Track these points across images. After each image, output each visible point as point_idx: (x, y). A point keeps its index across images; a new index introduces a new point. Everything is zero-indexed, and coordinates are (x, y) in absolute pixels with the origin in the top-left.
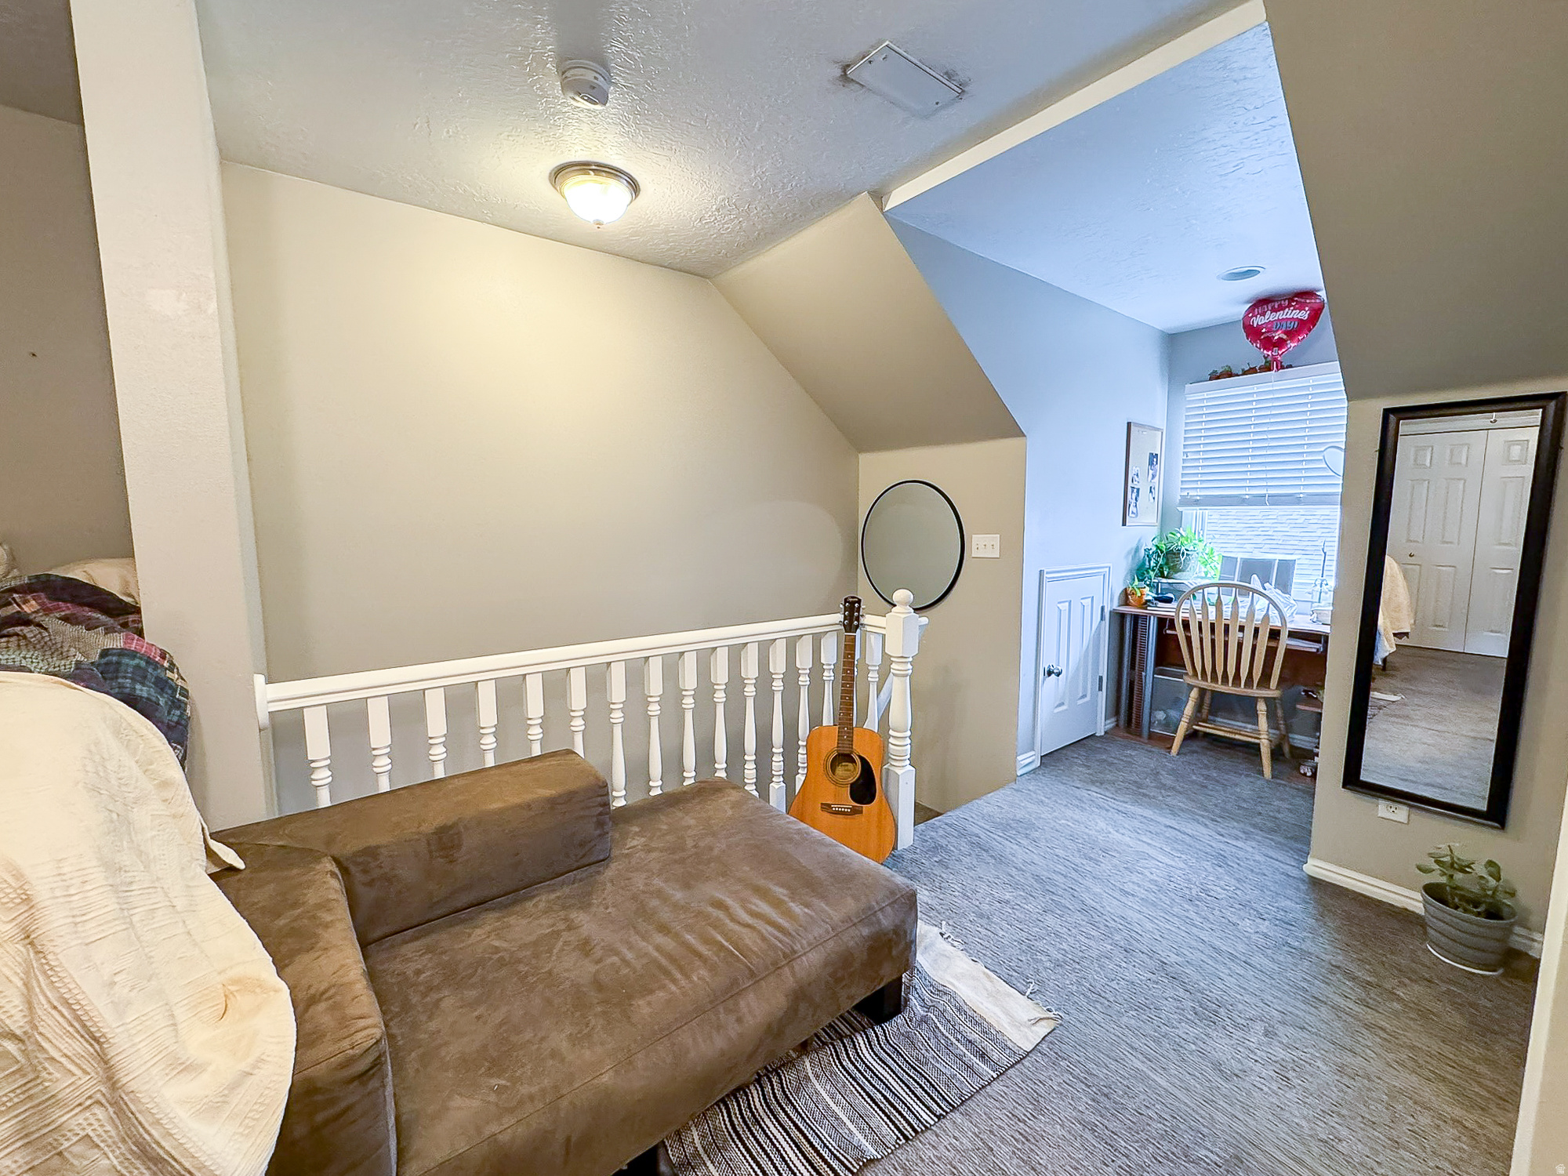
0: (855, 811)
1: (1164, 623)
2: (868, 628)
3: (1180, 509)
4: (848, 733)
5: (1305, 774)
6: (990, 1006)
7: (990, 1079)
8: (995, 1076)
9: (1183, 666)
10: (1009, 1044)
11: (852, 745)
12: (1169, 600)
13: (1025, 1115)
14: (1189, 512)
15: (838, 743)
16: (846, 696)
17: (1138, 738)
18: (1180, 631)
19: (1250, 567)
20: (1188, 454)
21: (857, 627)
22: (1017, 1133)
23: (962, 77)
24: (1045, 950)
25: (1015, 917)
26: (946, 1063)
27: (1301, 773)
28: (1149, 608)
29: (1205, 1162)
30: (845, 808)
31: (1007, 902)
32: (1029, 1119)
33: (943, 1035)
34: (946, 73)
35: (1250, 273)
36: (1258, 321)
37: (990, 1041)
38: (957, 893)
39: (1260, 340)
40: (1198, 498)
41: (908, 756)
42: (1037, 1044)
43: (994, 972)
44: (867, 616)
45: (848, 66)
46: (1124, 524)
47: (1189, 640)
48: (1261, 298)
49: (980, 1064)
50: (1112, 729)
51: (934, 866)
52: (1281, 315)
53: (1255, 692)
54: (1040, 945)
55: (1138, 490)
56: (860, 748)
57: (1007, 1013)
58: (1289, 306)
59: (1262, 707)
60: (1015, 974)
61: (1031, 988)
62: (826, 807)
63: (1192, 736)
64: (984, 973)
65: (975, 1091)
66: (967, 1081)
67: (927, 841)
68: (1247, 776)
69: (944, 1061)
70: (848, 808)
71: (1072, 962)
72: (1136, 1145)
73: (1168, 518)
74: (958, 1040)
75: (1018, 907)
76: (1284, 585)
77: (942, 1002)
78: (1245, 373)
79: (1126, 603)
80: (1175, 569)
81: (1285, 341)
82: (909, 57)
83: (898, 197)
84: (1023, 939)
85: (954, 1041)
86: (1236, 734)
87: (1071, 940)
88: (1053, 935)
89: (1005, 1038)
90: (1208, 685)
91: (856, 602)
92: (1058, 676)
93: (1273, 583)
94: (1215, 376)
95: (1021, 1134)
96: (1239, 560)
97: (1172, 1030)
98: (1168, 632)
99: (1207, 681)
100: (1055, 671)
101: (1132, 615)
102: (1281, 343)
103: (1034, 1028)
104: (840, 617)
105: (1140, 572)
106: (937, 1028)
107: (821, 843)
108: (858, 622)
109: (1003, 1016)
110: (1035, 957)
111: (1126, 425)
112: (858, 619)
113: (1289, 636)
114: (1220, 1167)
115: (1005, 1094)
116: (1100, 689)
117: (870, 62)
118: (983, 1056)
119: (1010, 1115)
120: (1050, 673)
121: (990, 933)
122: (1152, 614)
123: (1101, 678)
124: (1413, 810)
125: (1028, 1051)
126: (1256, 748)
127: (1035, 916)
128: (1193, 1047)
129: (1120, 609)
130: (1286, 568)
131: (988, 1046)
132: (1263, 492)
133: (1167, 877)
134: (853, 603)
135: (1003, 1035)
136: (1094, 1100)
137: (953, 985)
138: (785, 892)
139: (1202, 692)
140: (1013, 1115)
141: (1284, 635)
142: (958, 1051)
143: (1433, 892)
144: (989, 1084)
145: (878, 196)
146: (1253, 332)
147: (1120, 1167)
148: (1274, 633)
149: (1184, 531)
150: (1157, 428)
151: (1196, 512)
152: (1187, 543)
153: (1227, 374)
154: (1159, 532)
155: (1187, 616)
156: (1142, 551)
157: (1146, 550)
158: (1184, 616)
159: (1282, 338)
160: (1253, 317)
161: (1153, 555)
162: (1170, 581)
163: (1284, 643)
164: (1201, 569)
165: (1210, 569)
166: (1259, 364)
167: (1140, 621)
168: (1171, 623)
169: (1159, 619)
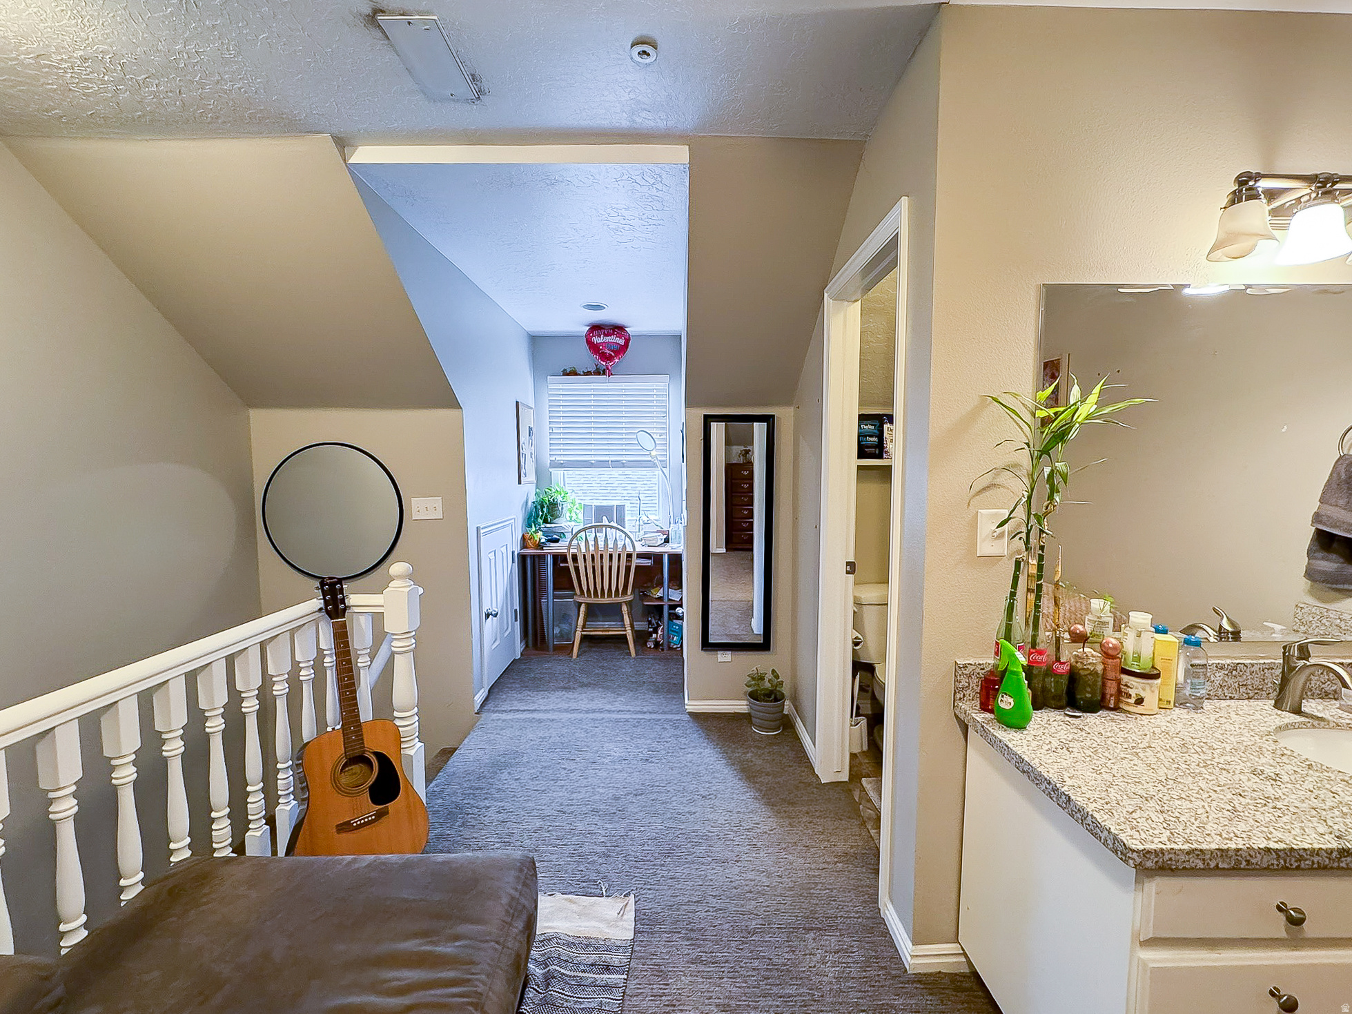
0: (380, 815)
1: (559, 559)
2: (356, 610)
3: (550, 470)
4: (355, 732)
6: (587, 924)
7: (624, 983)
8: (626, 977)
9: (572, 588)
10: (618, 943)
11: (363, 743)
12: (557, 541)
13: (661, 989)
14: (557, 473)
15: (345, 748)
16: (346, 692)
17: (547, 653)
18: (570, 564)
19: (601, 511)
20: (553, 429)
21: (344, 610)
22: (665, 1007)
23: (485, 85)
24: (592, 851)
25: (556, 837)
26: (588, 998)
27: (647, 647)
28: (544, 548)
29: (758, 928)
30: (367, 817)
31: (541, 829)
32: (665, 989)
33: (570, 976)
34: (472, 75)
35: (598, 307)
36: (597, 340)
37: (606, 952)
38: (497, 845)
39: (599, 354)
40: (562, 462)
41: (417, 734)
42: (635, 928)
43: (571, 893)
44: (351, 596)
45: (383, 12)
46: (520, 483)
47: (577, 569)
49: (610, 976)
50: (524, 650)
51: (460, 831)
52: (609, 339)
53: (621, 599)
54: (586, 849)
55: (526, 455)
56: (373, 743)
57: (602, 920)
58: (614, 334)
59: (624, 608)
60: (584, 884)
61: (603, 887)
62: (345, 827)
63: (584, 638)
64: (566, 899)
65: (621, 1001)
66: (612, 999)
67: (438, 811)
68: (623, 659)
69: (585, 998)
70: (371, 816)
71: (613, 848)
72: (725, 950)
73: (542, 477)
74: (584, 971)
75: (551, 828)
76: (621, 521)
77: (553, 949)
78: (585, 375)
79: (524, 546)
80: (555, 517)
81: (613, 357)
82: (449, 43)
83: (364, 155)
84: (572, 852)
85: (581, 974)
86: (609, 631)
87: (603, 832)
88: (588, 835)
89: (612, 940)
90: (592, 600)
91: (336, 583)
92: (496, 616)
94: (566, 373)
95: (668, 1005)
96: (594, 507)
97: (693, 856)
98: (561, 565)
99: (591, 597)
100: (493, 613)
101: (531, 555)
102: (610, 358)
103: (625, 917)
104: (317, 603)
105: (530, 520)
106: (562, 974)
107: (407, 865)
108: (345, 604)
109: (601, 925)
110: (589, 861)
111: (516, 403)
112: (343, 601)
113: (637, 557)
114: (765, 925)
115: (640, 984)
116: (516, 620)
117: (409, 23)
118: (608, 968)
119: (653, 998)
120: (488, 616)
121: (546, 863)
122: (549, 553)
123: (516, 611)
124: (733, 652)
125: (632, 938)
126: (625, 637)
127: (568, 828)
128: (710, 859)
129: (522, 551)
130: (621, 509)
131: (606, 957)
132: (607, 458)
133: (625, 750)
134: (332, 585)
135: (610, 939)
136: (688, 940)
137: (550, 928)
138: (417, 941)
139: (589, 606)
140: (655, 996)
141: (634, 556)
142: (590, 981)
143: (753, 696)
144: (626, 986)
145: (343, 144)
146: (594, 348)
147: (729, 972)
148: (629, 556)
149: (555, 487)
150: (531, 408)
151: (562, 472)
152: (559, 496)
153: (574, 373)
154: (537, 488)
155: (575, 551)
156: (530, 503)
157: (534, 502)
158: (573, 551)
159: (611, 355)
160: (592, 337)
161: (539, 507)
162: (553, 525)
163: (635, 561)
164: (568, 514)
165: (573, 515)
166: (593, 369)
167: (538, 560)
168: (563, 558)
169: (554, 556)
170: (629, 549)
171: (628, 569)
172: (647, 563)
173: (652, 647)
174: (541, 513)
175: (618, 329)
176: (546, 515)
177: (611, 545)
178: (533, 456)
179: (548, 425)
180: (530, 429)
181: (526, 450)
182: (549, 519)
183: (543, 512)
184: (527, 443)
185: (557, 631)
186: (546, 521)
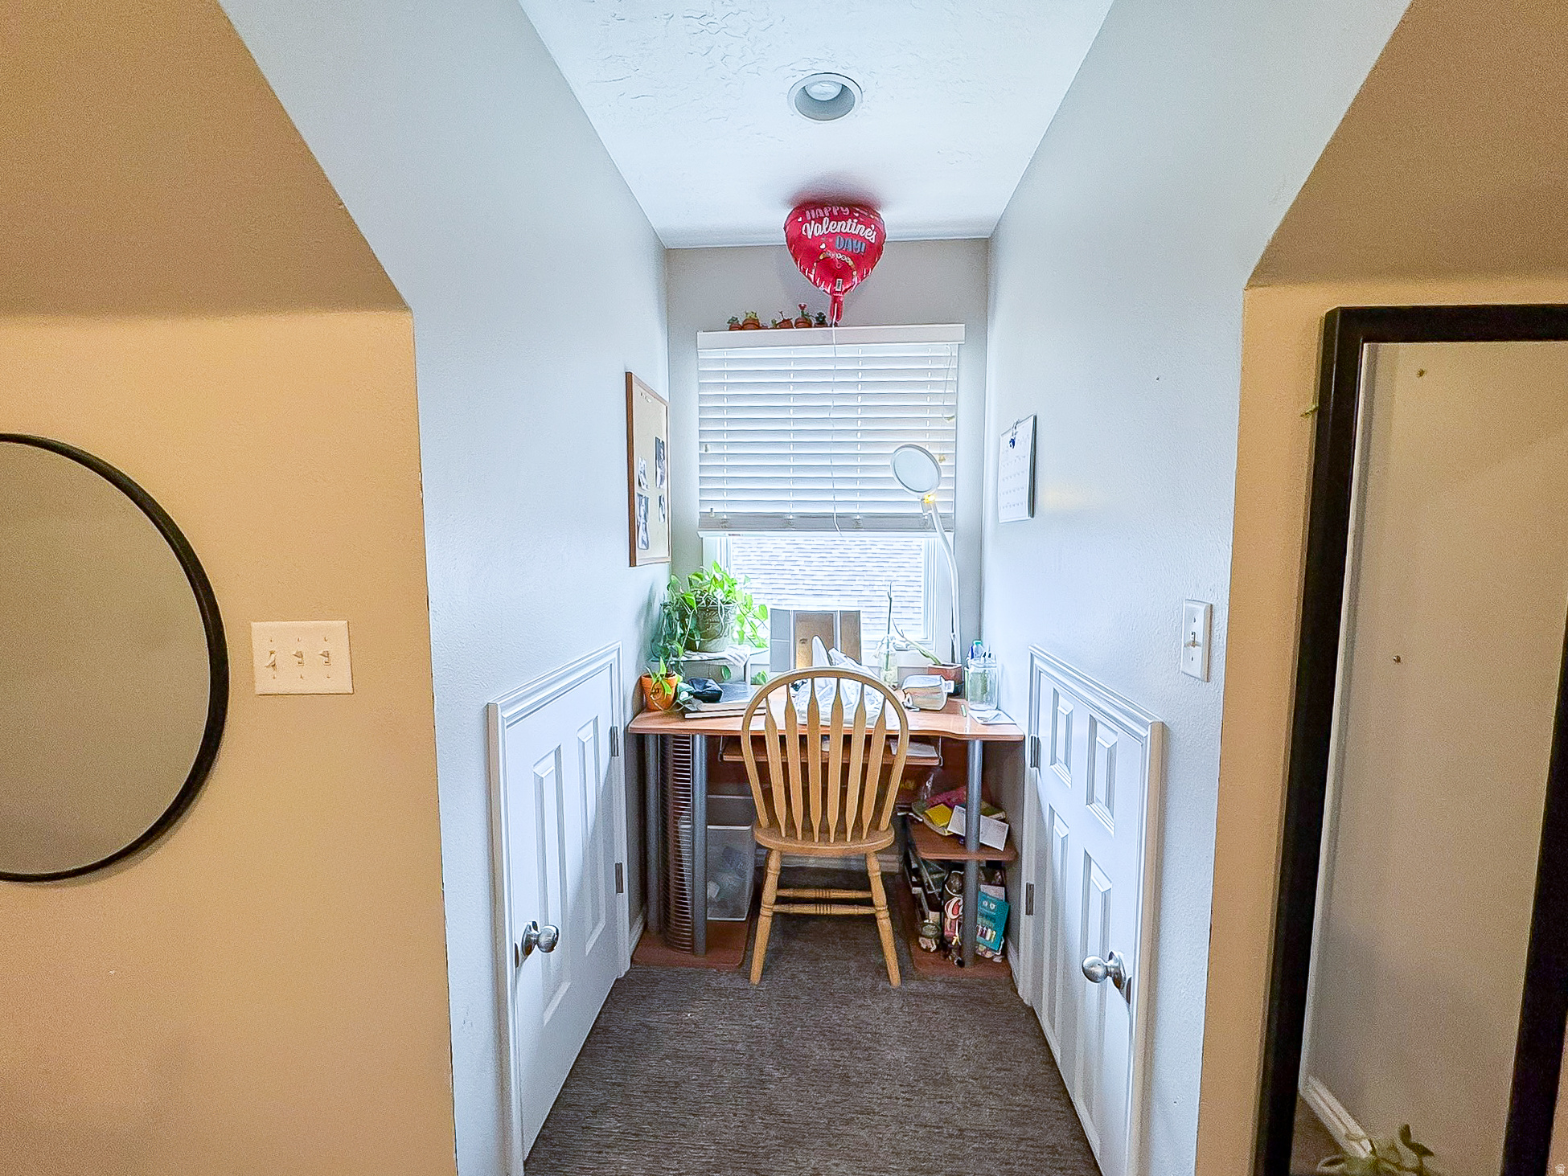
3: (701, 534)
5: (928, 950)
12: (714, 698)
14: (714, 541)
18: (748, 755)
20: (708, 446)
27: (922, 949)
28: (687, 716)
36: (812, 230)
39: (815, 264)
40: (726, 517)
46: (632, 562)
47: (763, 769)
48: (808, 197)
50: (638, 947)
52: (841, 228)
53: (866, 845)
55: (647, 499)
58: (850, 218)
59: (874, 865)
73: (683, 549)
78: (776, 326)
79: (643, 705)
80: (708, 636)
81: (851, 272)
93: (839, 649)
94: (734, 326)
96: (792, 614)
98: (726, 758)
99: (796, 838)
101: (656, 734)
102: (844, 272)
105: (657, 645)
111: (625, 375)
113: (909, 743)
116: (620, 890)
122: (699, 728)
123: (619, 867)
129: (635, 722)
130: (852, 619)
141: (903, 741)
146: (802, 250)
148: (892, 738)
149: (710, 570)
150: (660, 399)
151: (724, 539)
152: (719, 590)
153: (753, 324)
154: (673, 572)
155: (761, 727)
156: (657, 606)
157: (665, 606)
158: (758, 725)
159: (845, 264)
160: (803, 223)
161: (676, 615)
162: (705, 656)
163: (905, 753)
164: (737, 628)
165: (747, 628)
166: (795, 315)
167: (672, 747)
168: (733, 741)
169: (709, 738)
170: (893, 724)
171: (887, 770)
172: (929, 756)
173: (934, 948)
174: (680, 631)
175: (860, 208)
176: (691, 635)
177: (849, 715)
178: (664, 504)
179: (696, 439)
180: (659, 444)
181: (649, 489)
182: (697, 643)
183: (684, 627)
184: (650, 474)
185: (713, 891)
186: (690, 646)
